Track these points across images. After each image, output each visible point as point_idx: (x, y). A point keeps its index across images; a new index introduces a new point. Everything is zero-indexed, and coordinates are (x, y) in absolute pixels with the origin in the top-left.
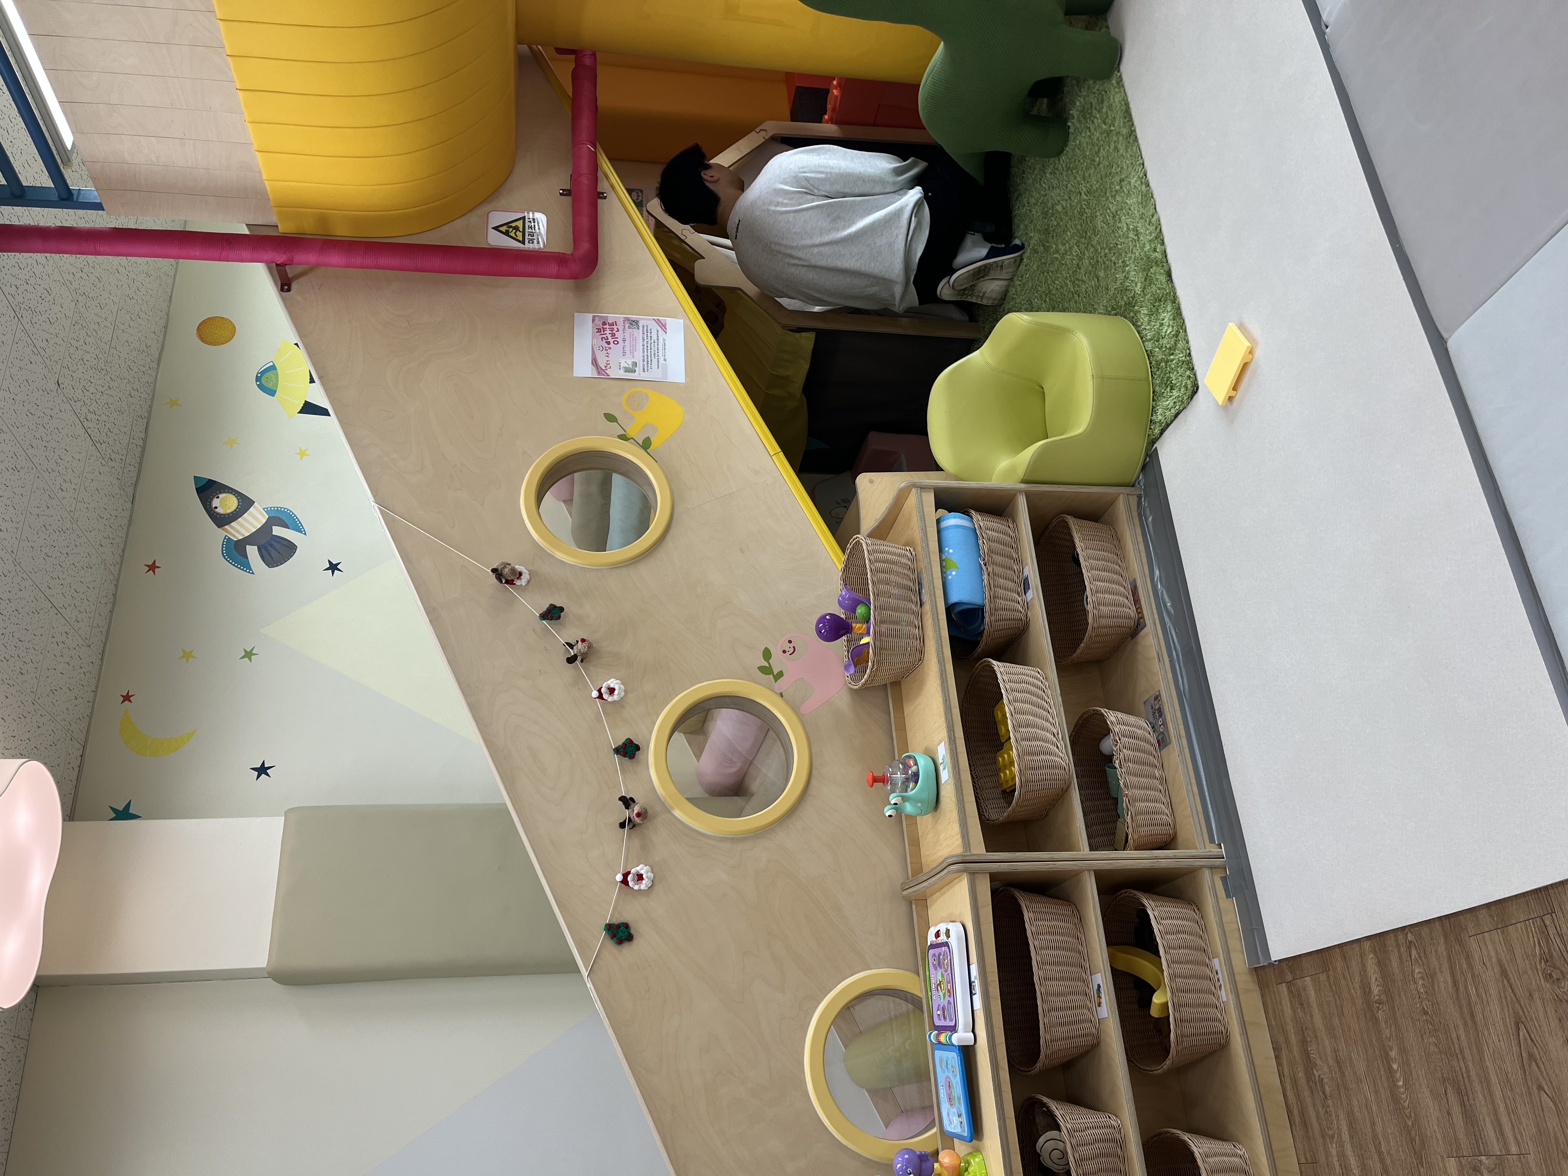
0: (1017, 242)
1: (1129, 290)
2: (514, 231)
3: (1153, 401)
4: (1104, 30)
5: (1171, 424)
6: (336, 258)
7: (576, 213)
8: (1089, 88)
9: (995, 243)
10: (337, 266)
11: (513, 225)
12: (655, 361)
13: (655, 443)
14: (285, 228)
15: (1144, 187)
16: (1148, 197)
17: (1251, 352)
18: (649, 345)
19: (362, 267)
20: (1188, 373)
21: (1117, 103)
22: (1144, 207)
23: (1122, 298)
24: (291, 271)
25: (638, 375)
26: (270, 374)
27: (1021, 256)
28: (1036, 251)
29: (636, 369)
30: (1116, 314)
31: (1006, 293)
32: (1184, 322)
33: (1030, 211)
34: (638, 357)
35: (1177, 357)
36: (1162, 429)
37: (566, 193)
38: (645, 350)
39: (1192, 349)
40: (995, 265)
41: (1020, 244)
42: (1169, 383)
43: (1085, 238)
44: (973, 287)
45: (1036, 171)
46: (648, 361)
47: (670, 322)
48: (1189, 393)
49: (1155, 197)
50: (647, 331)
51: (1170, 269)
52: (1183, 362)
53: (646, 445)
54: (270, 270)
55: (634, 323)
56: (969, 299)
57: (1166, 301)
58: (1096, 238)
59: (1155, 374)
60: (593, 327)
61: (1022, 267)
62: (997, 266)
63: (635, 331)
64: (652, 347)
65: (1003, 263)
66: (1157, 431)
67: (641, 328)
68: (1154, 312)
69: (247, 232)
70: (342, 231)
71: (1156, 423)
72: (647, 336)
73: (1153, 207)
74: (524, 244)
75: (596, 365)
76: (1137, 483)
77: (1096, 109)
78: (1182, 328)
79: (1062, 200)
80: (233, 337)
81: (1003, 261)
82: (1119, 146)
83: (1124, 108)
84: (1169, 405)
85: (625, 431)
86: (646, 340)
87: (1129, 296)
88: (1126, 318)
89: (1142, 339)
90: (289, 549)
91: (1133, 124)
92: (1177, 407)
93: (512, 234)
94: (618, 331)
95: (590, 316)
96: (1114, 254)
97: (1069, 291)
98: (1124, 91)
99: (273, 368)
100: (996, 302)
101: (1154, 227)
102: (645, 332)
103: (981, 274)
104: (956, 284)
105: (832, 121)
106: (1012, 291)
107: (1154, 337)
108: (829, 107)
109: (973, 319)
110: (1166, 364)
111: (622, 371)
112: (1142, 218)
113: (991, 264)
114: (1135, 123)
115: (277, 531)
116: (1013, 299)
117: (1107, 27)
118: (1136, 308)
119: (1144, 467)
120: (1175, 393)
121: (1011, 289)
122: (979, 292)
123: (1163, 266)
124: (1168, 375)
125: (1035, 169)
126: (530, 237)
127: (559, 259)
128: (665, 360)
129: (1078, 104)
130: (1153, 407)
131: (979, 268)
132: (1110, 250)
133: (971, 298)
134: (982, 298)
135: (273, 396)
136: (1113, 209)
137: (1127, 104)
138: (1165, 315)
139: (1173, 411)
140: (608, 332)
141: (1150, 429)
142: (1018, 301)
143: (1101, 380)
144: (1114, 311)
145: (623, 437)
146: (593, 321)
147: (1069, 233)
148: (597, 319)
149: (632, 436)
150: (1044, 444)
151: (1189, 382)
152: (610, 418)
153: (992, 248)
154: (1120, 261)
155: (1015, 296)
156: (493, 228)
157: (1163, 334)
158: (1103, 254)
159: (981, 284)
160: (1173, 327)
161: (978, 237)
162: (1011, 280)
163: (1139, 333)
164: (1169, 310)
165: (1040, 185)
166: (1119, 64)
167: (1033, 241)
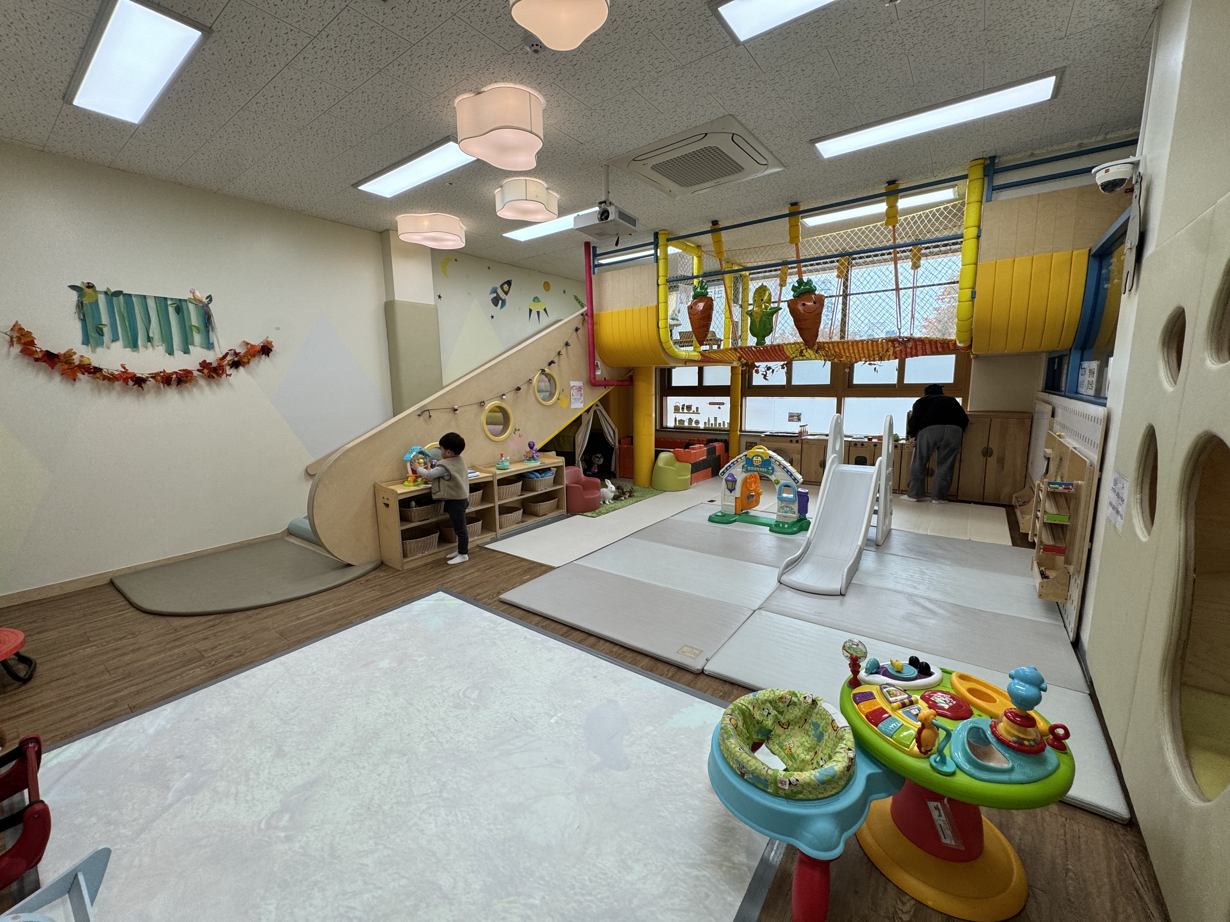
7: (602, 381)
12: (574, 401)
13: (559, 401)
14: (595, 315)
24: (586, 317)
25: (572, 397)
34: (575, 397)
37: (606, 379)
53: (558, 399)
63: (580, 396)
69: (593, 306)
75: (573, 387)
85: (561, 394)
86: (578, 398)
90: (496, 305)
94: (580, 392)
111: (572, 393)
115: (500, 302)
127: (595, 378)
128: (575, 404)
140: (580, 389)
146: (582, 386)
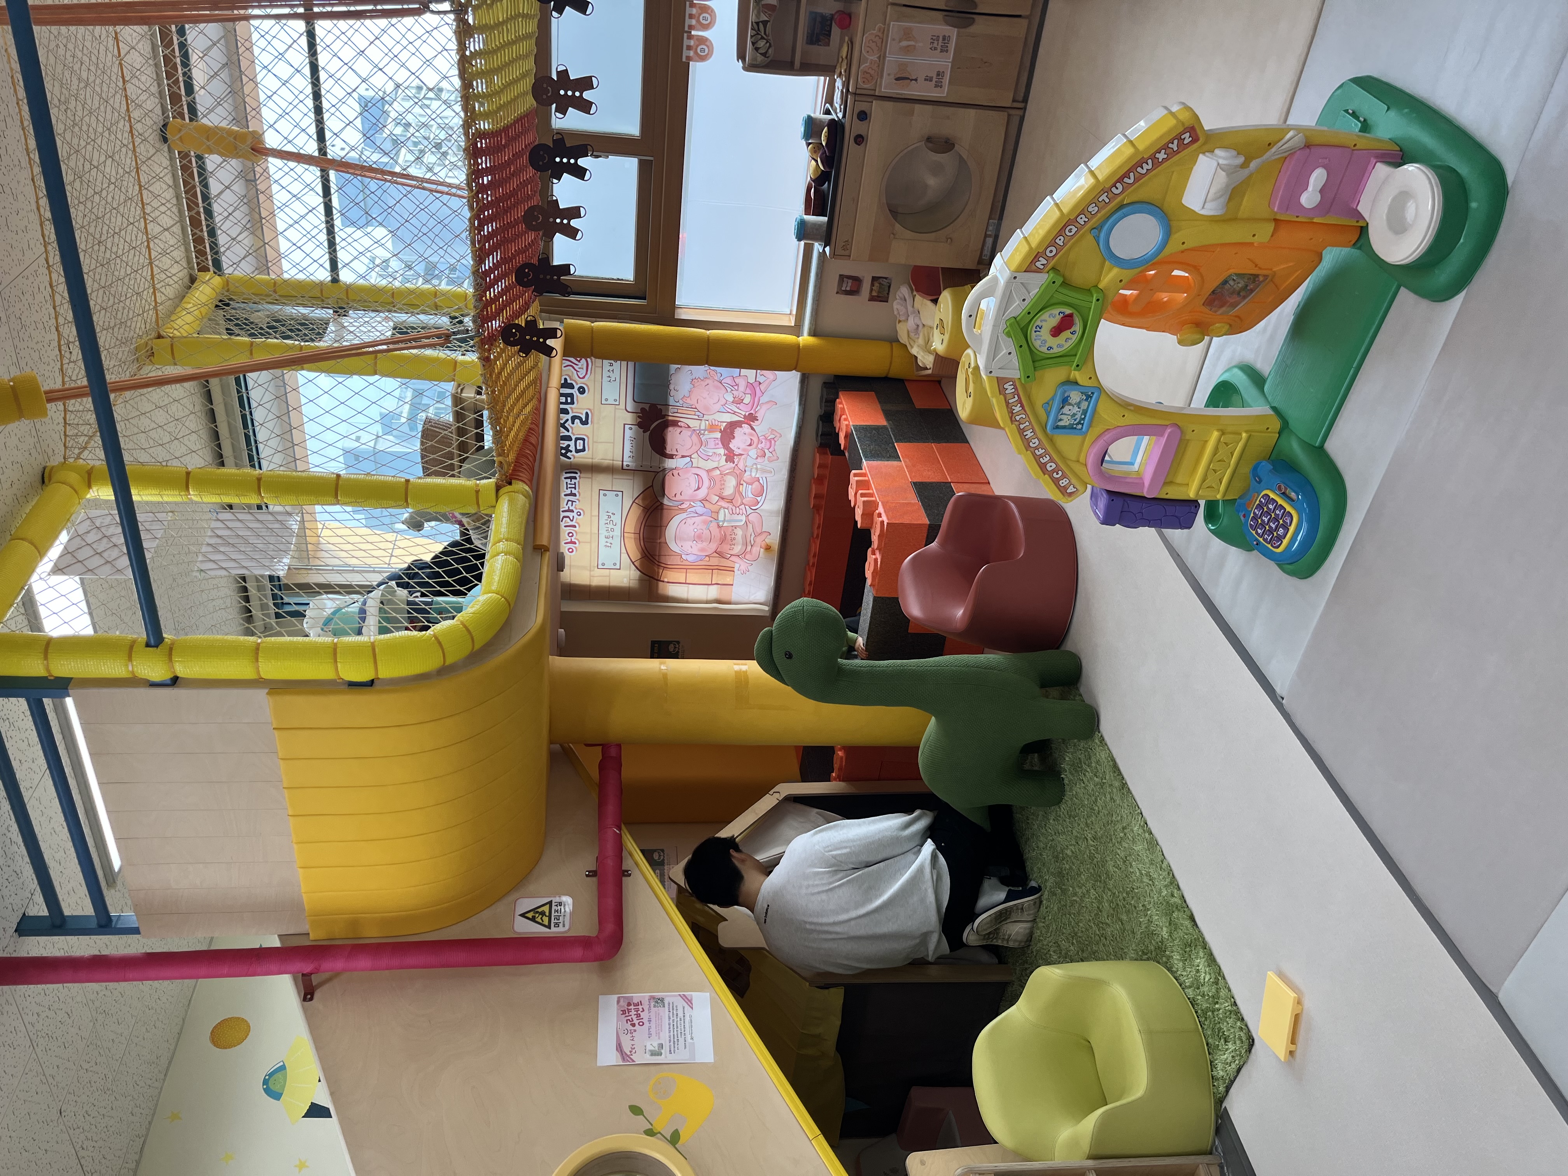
0: (1033, 884)
1: (1155, 934)
2: (540, 916)
3: (1209, 1054)
4: (1077, 698)
5: (1235, 1080)
6: (364, 962)
7: (601, 895)
8: (1075, 745)
9: (1013, 886)
10: (362, 970)
11: (540, 910)
12: (681, 1040)
13: (684, 1136)
14: (316, 935)
15: (1147, 835)
16: (1153, 844)
17: (1299, 1002)
18: (675, 1023)
19: (387, 969)
20: (1239, 1024)
21: (1104, 759)
22: (1152, 853)
23: (1151, 942)
24: (315, 979)
25: (664, 1058)
26: (279, 1075)
27: (1040, 897)
28: (1054, 894)
29: (663, 1051)
30: (1148, 959)
31: (1031, 934)
32: (1220, 969)
33: (1041, 855)
34: (665, 1037)
35: (1223, 1006)
36: (1227, 1086)
37: (592, 874)
38: (672, 1029)
39: (1236, 997)
40: (1015, 908)
41: (1037, 886)
42: (1221, 1034)
43: (1100, 882)
44: (997, 931)
45: (1040, 818)
46: (674, 1042)
47: (695, 996)
48: (1246, 1046)
49: (1160, 843)
50: (673, 1008)
51: (1192, 914)
52: (1231, 1012)
53: (674, 1139)
54: (295, 980)
55: (660, 1001)
56: (995, 942)
57: (1196, 946)
58: (1111, 882)
59: (1204, 1024)
60: (618, 1010)
61: (1043, 909)
62: (1018, 909)
63: (661, 1009)
64: (679, 1025)
65: (1023, 905)
66: (1222, 1089)
67: (666, 1005)
68: (1186, 958)
69: (277, 944)
70: (372, 934)
71: (1217, 1079)
72: (673, 1014)
73: (1161, 853)
74: (550, 928)
75: (621, 1050)
76: (1214, 1149)
77: (1085, 764)
78: (1219, 974)
79: (1071, 845)
80: (246, 1037)
81: (1023, 904)
82: (1115, 798)
83: (1111, 763)
84: (1227, 1059)
85: (652, 1125)
86: (672, 1019)
87: (1158, 940)
88: (1159, 963)
89: (1181, 985)
91: (1123, 778)
92: (1237, 1062)
93: (539, 920)
94: (643, 1011)
95: (615, 998)
96: (1133, 898)
97: (1095, 934)
98: (1108, 749)
99: (283, 1068)
100: (1023, 944)
101: (1166, 873)
102: (671, 1010)
103: (1003, 917)
104: (980, 929)
105: (839, 778)
106: (1037, 933)
107: (1193, 983)
108: (836, 766)
109: (1002, 961)
110: (1213, 1013)
111: (648, 1056)
112: (1152, 864)
113: (1011, 907)
114: (1125, 776)
116: (1040, 941)
117: (1081, 695)
118: (1167, 953)
119: (1218, 1131)
120: (1230, 1046)
121: (1035, 930)
122: (1004, 935)
123: (1185, 912)
124: (1218, 1026)
125: (1038, 815)
126: (556, 921)
127: (585, 942)
128: (692, 1039)
129: (1067, 759)
130: (1211, 1062)
131: (1000, 911)
132: (1128, 893)
133: (997, 942)
134: (1008, 940)
135: (278, 1099)
136: (1122, 855)
137: (1114, 760)
138: (1199, 961)
139: (1233, 1066)
140: (633, 1013)
141: (1214, 1086)
142: (1045, 943)
143: (1150, 1035)
144: (1144, 956)
145: (650, 1133)
146: (618, 1002)
147: (1083, 877)
148: (622, 1000)
149: (659, 1130)
150: (1104, 1112)
151: (1242, 1034)
152: (636, 1110)
153: (1009, 891)
154: (1140, 905)
155: (1041, 938)
156: (520, 915)
157: (1202, 981)
158: (1121, 897)
159: (1005, 927)
160: (1210, 974)
161: (994, 881)
162: (1034, 921)
163: (1177, 980)
164: (1202, 956)
165: (1046, 830)
166: (1098, 726)
167: (1048, 884)
